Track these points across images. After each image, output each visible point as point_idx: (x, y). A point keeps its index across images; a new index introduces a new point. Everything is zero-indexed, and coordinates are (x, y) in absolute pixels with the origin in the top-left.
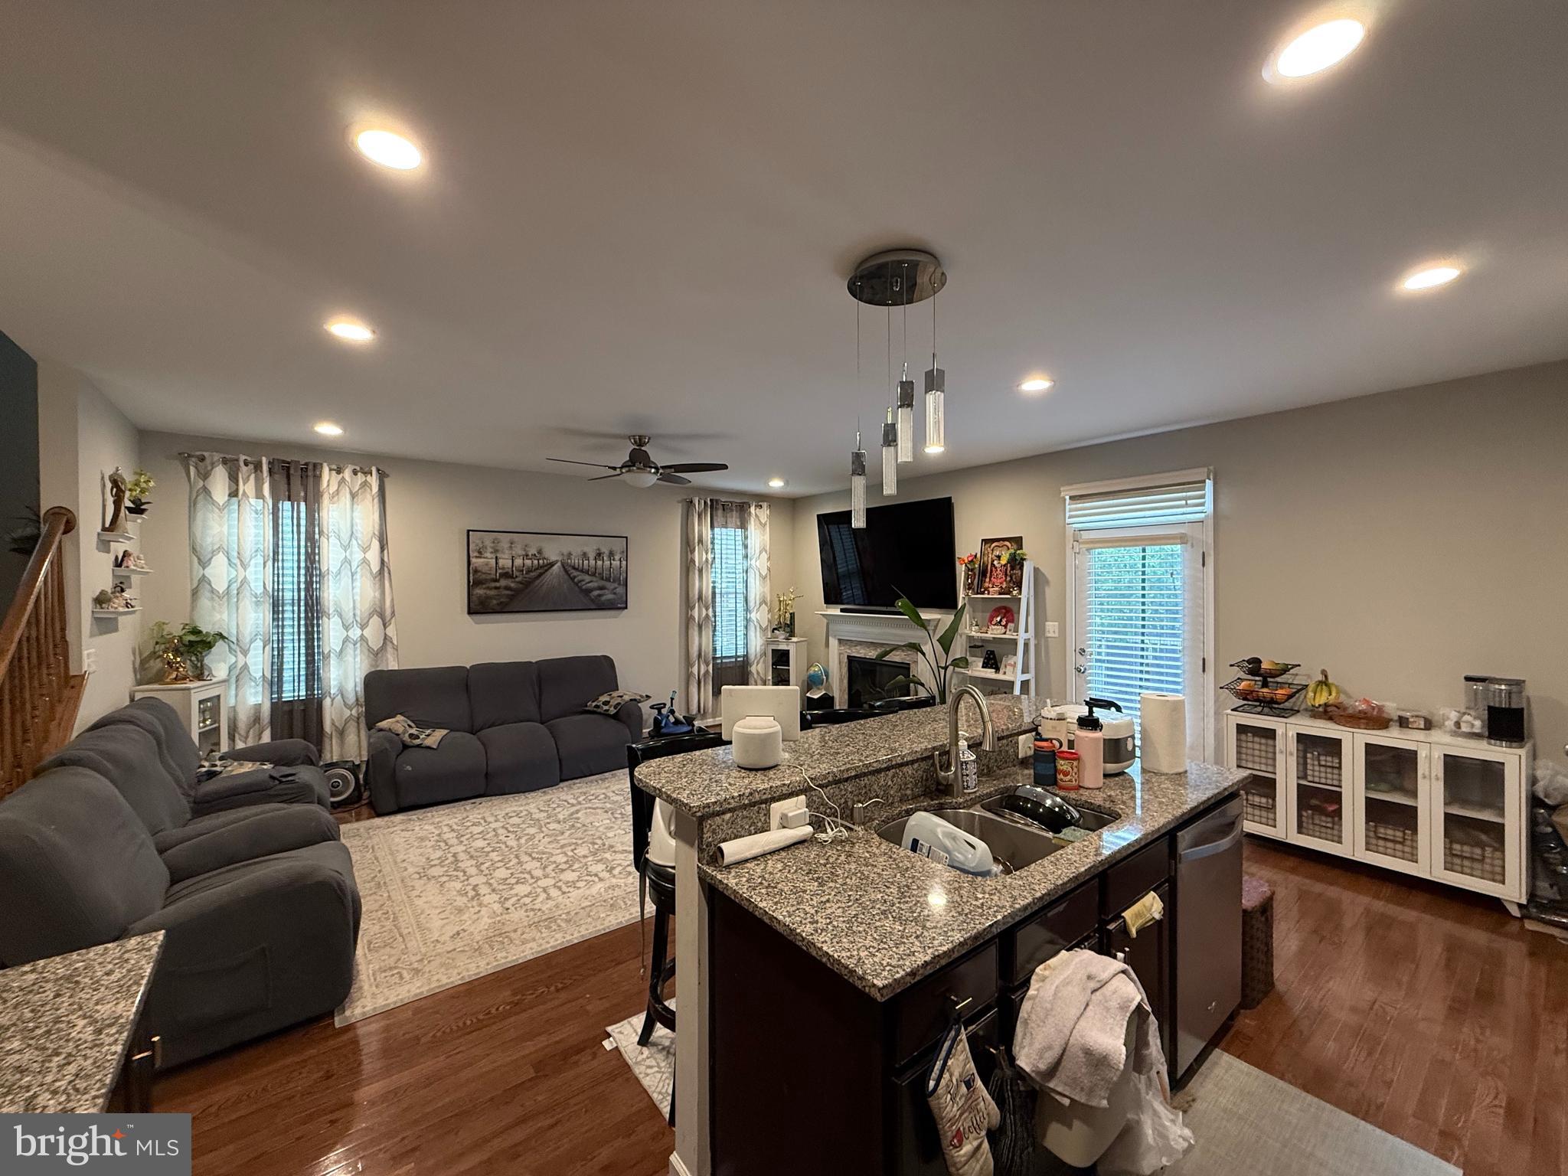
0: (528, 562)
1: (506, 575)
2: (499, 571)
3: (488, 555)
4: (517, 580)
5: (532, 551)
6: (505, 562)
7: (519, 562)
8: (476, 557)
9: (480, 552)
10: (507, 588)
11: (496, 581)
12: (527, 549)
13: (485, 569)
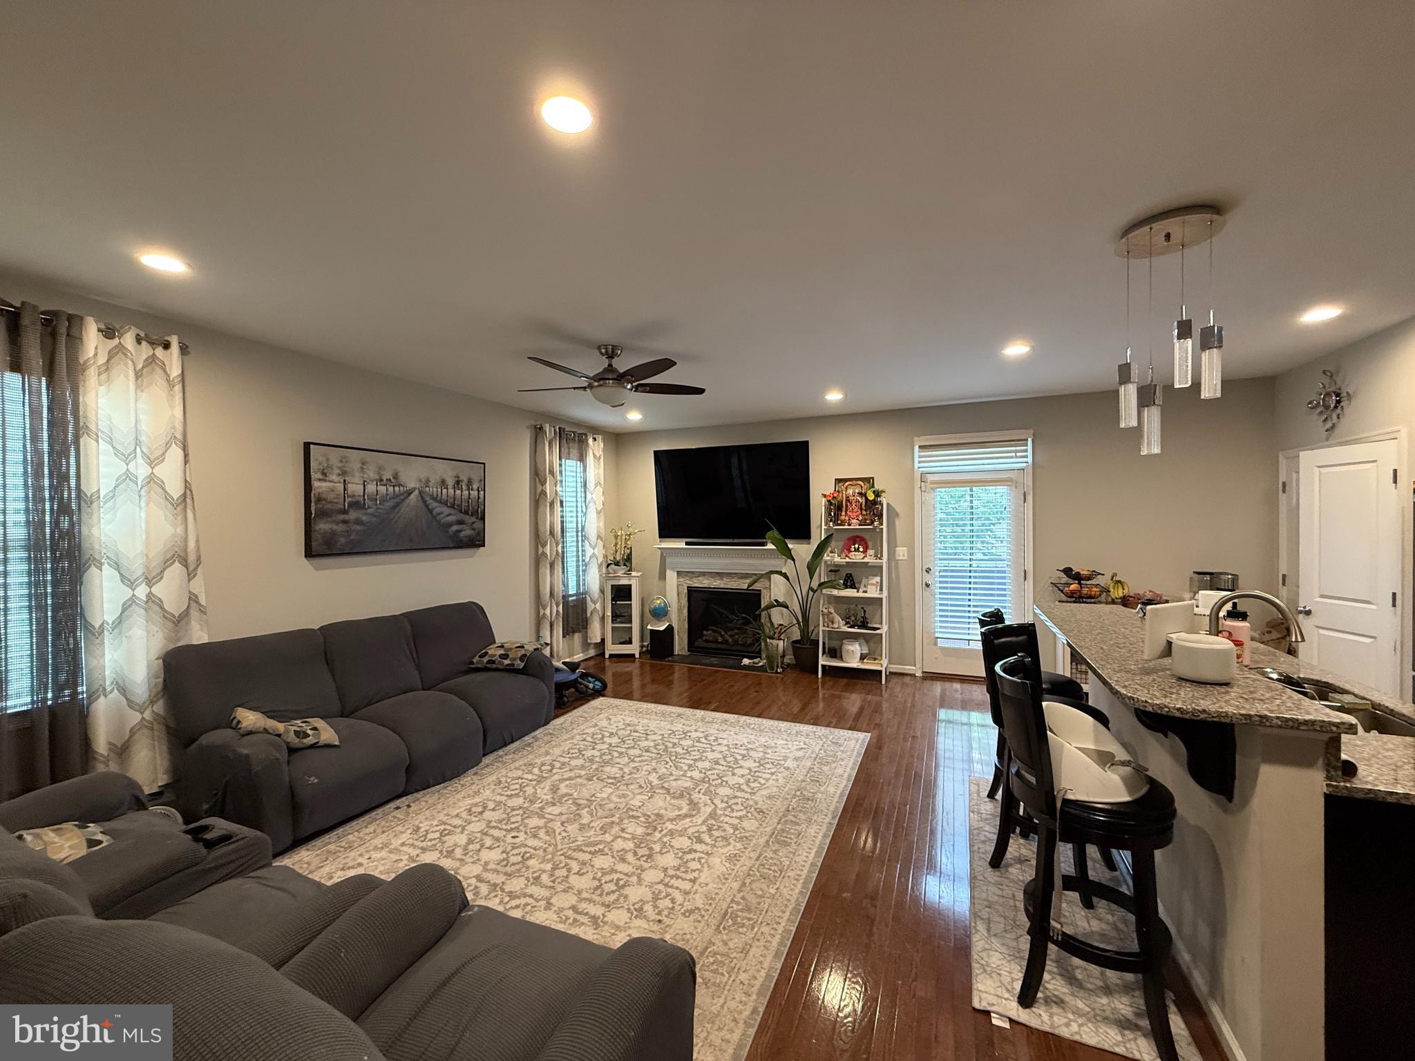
0: (382, 489)
1: (356, 505)
2: (348, 500)
3: (334, 477)
4: (370, 511)
5: (387, 475)
6: (355, 488)
7: (371, 488)
8: (320, 480)
9: (324, 474)
10: (358, 522)
11: (344, 512)
12: (382, 472)
13: (331, 496)
